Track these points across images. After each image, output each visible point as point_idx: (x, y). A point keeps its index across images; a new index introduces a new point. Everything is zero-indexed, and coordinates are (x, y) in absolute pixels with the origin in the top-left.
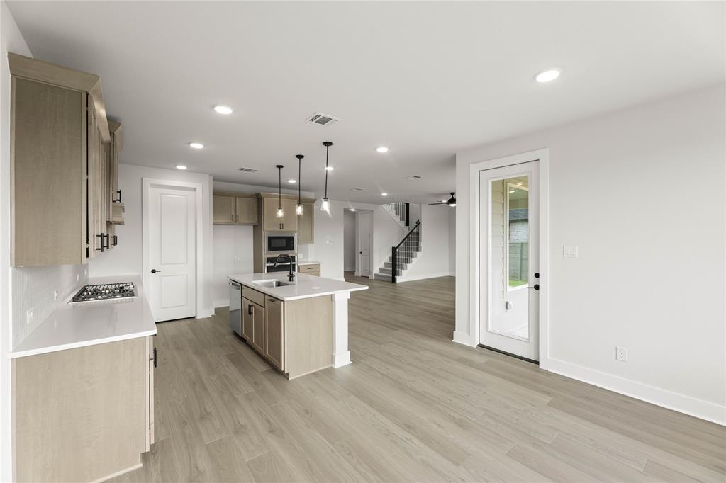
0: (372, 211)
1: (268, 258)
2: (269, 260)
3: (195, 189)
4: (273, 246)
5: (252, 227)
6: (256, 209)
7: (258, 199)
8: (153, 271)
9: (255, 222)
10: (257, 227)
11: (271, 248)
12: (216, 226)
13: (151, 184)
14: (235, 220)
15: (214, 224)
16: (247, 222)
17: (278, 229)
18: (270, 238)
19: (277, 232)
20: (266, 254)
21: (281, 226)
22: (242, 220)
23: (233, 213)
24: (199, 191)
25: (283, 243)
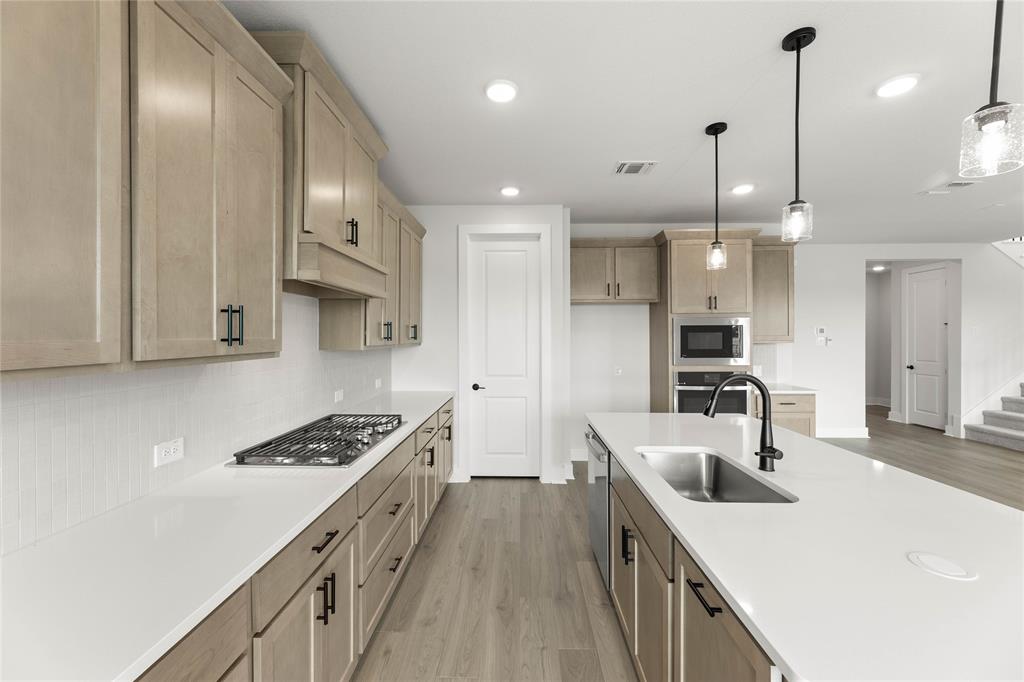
0: (959, 261)
1: (680, 374)
2: (684, 378)
3: (538, 237)
4: (692, 346)
5: (648, 307)
6: (654, 268)
7: (660, 245)
8: (476, 387)
9: (653, 296)
10: (658, 308)
11: (687, 352)
12: (576, 307)
13: (470, 235)
14: (614, 293)
15: (572, 304)
16: (636, 296)
17: (703, 309)
18: (686, 331)
19: (701, 315)
20: (677, 365)
21: (712, 302)
22: (625, 295)
23: (609, 282)
24: (545, 240)
25: (716, 341)
